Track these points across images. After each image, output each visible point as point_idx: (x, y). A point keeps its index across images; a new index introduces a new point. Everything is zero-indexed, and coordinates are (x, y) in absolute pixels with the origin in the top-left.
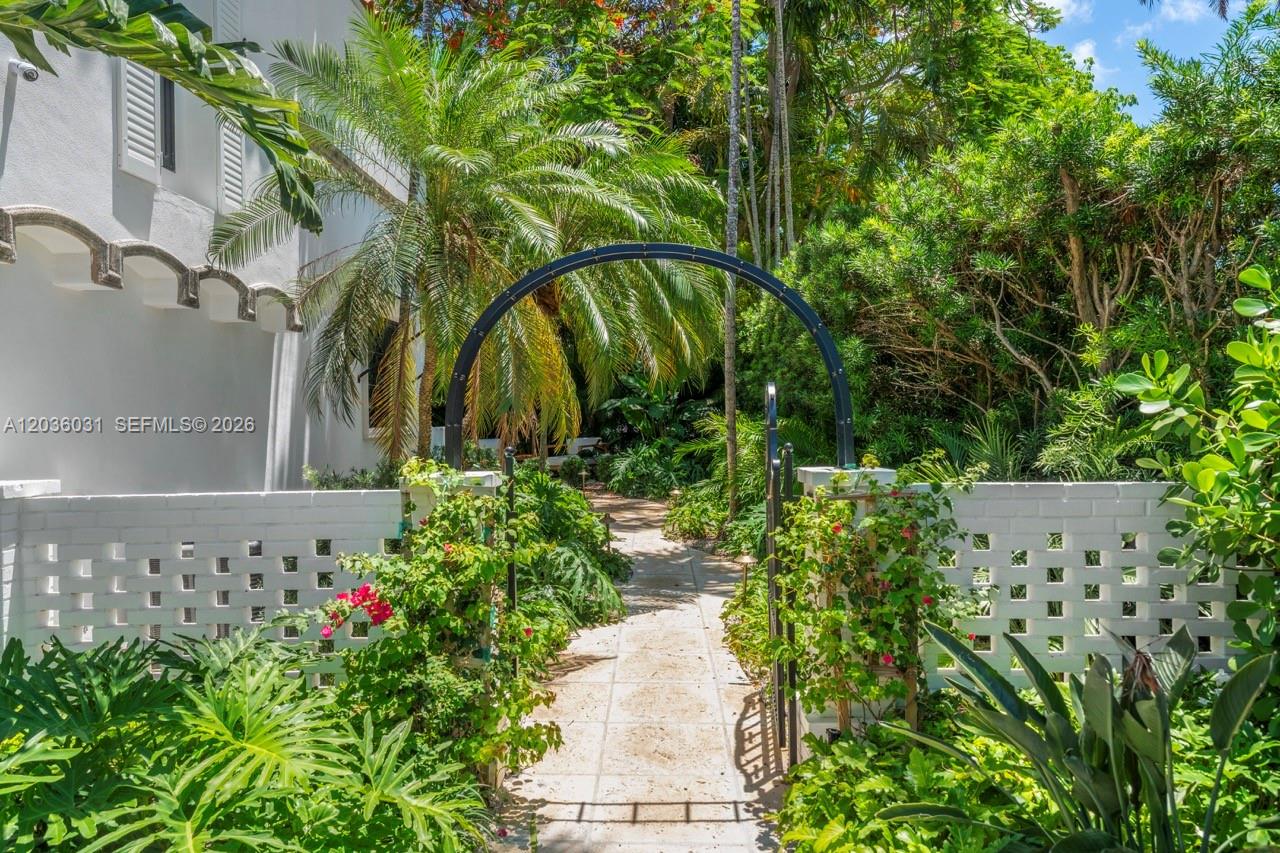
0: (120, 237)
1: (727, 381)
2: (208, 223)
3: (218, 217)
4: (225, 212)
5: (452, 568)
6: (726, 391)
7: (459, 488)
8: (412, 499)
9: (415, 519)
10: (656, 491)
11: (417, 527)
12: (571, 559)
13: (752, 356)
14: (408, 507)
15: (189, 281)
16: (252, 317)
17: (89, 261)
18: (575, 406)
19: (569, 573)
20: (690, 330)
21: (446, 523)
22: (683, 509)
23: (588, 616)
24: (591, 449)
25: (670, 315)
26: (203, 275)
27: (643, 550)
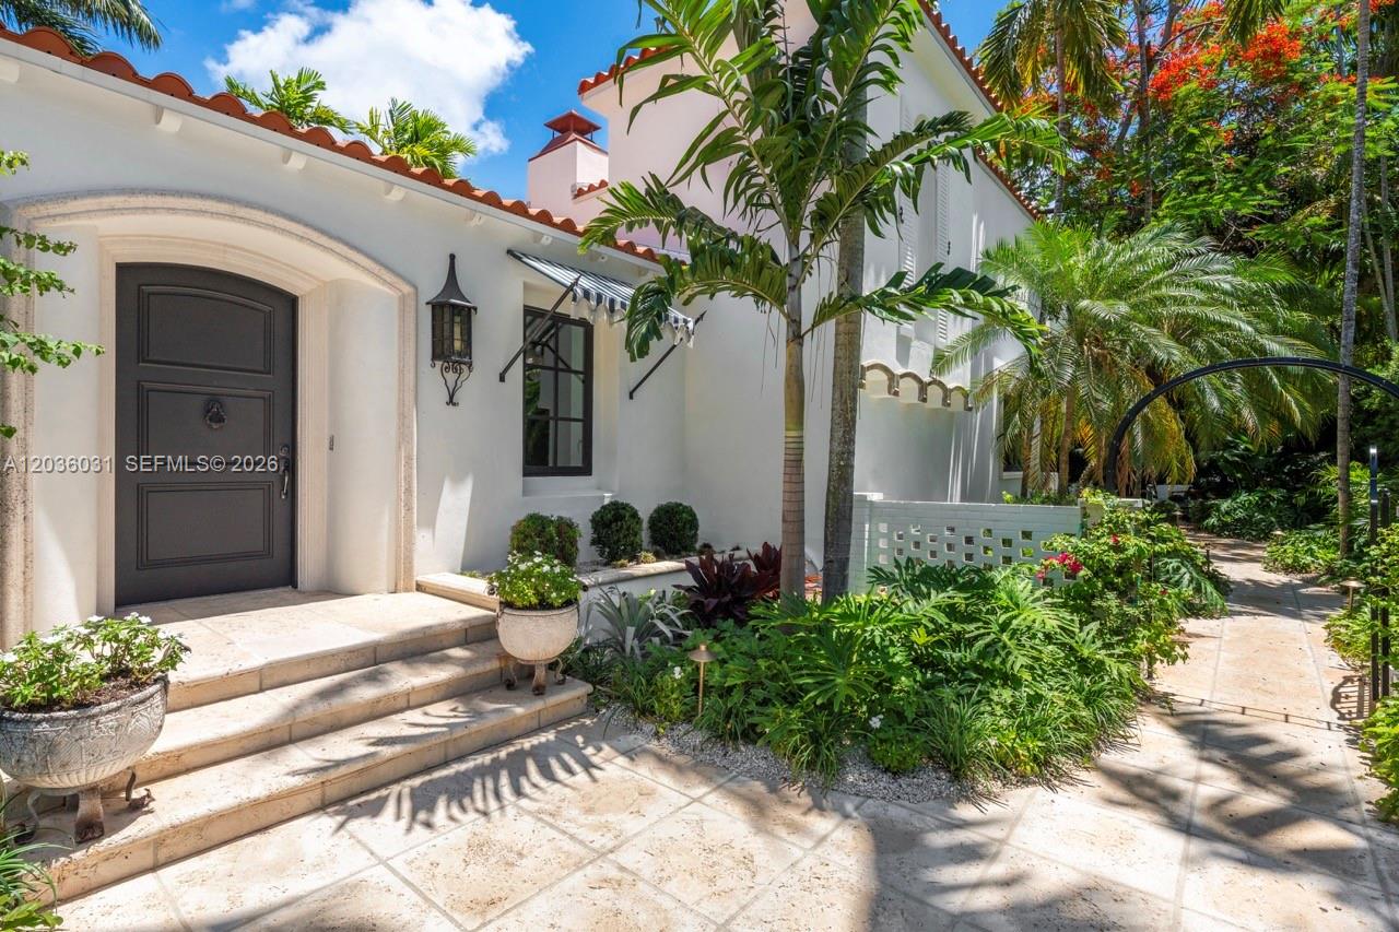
0: (899, 370)
1: (1339, 439)
2: (931, 354)
3: (936, 349)
4: (940, 347)
5: (1118, 548)
6: (1339, 447)
7: (1118, 506)
8: (1088, 511)
9: (1089, 522)
10: (1254, 533)
11: (1090, 526)
12: (1178, 568)
13: (1376, 412)
14: (1085, 515)
15: (923, 387)
16: (949, 405)
17: (887, 383)
18: (1191, 457)
19: (1177, 577)
20: (1298, 397)
21: (1111, 525)
22: (1285, 547)
23: (1193, 611)
24: (1182, 494)
25: (1279, 388)
26: (930, 384)
27: (1252, 577)
